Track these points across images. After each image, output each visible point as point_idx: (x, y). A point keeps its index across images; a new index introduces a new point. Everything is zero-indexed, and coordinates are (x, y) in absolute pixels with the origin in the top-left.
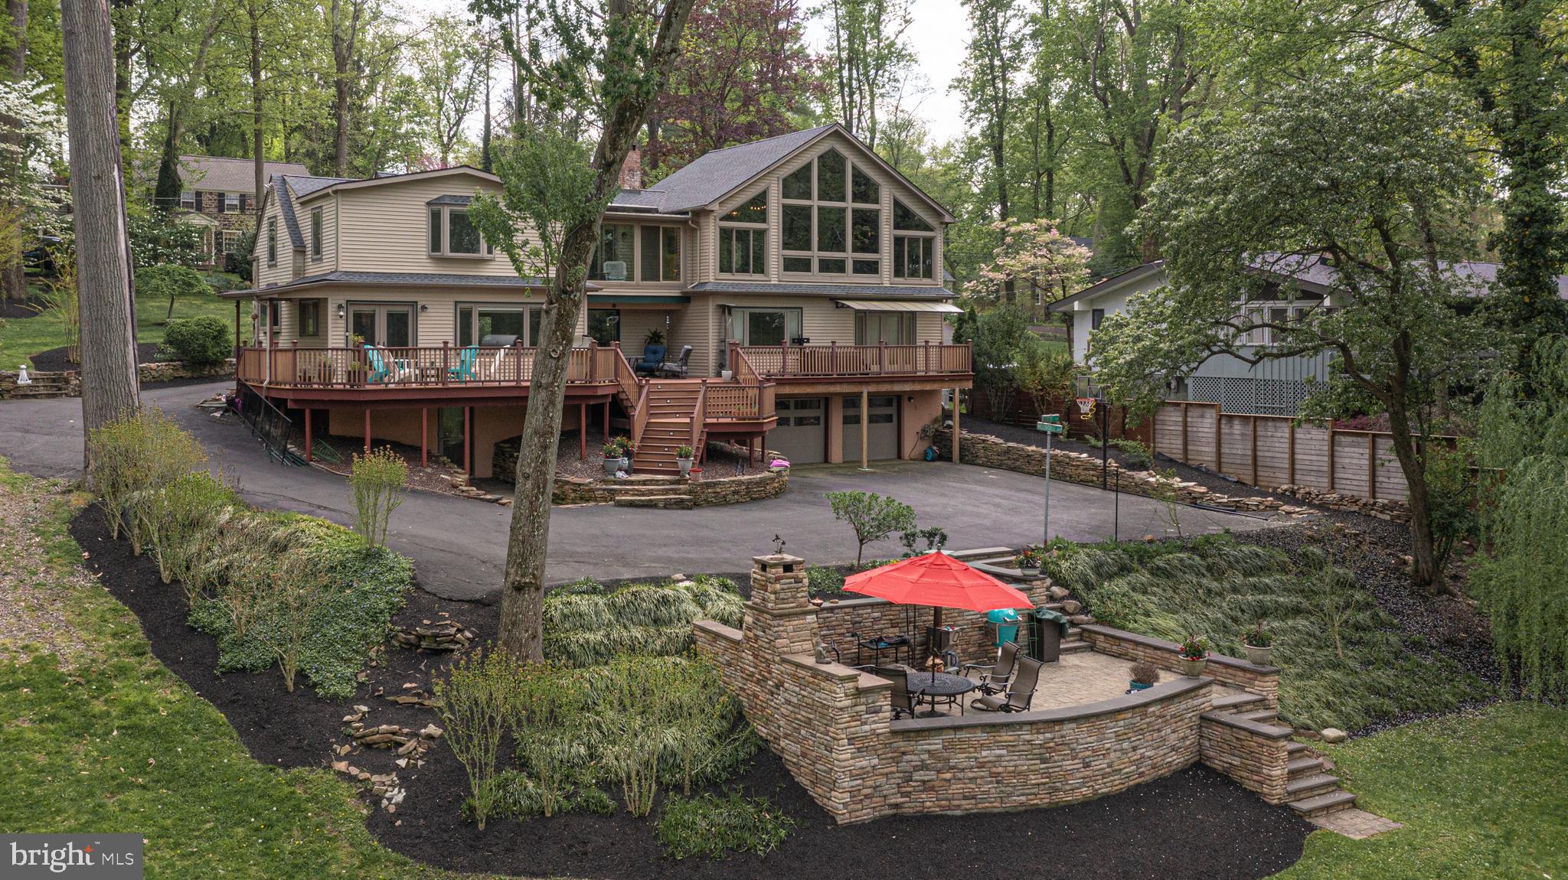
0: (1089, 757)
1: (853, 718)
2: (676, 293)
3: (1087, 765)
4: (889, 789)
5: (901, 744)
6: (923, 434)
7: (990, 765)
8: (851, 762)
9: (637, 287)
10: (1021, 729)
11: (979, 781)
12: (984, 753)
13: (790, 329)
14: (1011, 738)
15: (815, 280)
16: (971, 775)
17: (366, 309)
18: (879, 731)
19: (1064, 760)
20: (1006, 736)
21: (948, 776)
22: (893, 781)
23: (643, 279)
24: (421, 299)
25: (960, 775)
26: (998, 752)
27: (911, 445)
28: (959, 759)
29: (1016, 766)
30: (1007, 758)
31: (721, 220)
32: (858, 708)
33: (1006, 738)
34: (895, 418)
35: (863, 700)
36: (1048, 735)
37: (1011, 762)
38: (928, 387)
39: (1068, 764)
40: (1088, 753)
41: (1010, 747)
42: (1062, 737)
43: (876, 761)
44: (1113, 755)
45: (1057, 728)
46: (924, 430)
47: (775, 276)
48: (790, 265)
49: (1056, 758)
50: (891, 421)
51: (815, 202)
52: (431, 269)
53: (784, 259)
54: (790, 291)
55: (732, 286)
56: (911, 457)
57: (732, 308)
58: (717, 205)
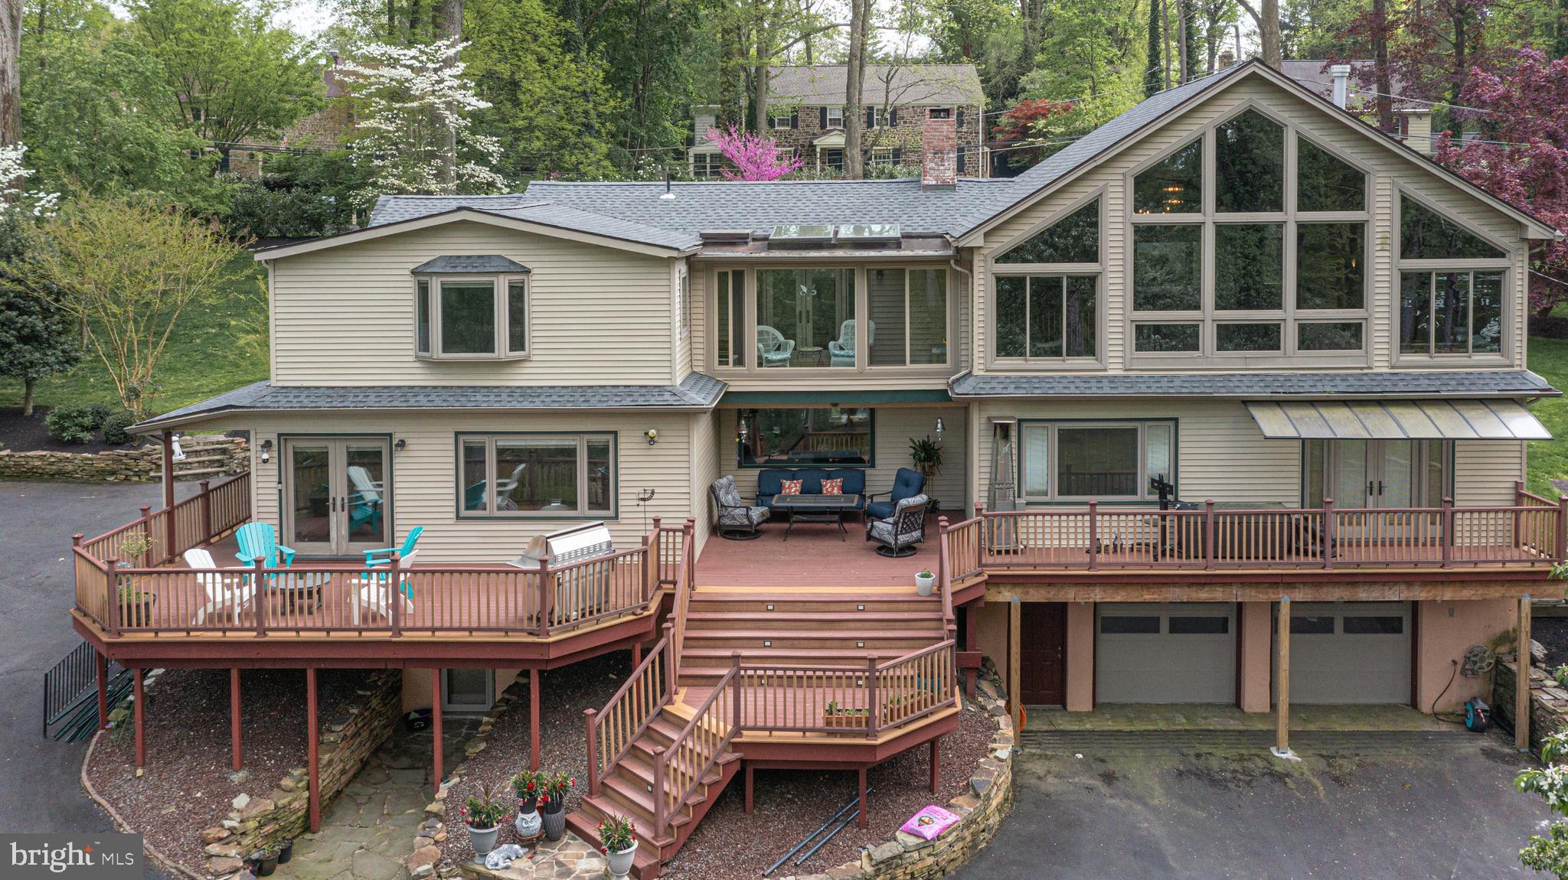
2: (939, 387)
6: (1468, 666)
9: (861, 375)
13: (1154, 460)
15: (1211, 365)
17: (311, 445)
23: (871, 362)
24: (399, 430)
27: (1438, 683)
31: (997, 261)
34: (1407, 627)
47: (1116, 357)
48: (1149, 338)
51: (1209, 217)
52: (418, 377)
53: (1137, 327)
54: (1142, 390)
55: (1017, 383)
56: (1438, 708)
57: (1020, 421)
58: (986, 235)
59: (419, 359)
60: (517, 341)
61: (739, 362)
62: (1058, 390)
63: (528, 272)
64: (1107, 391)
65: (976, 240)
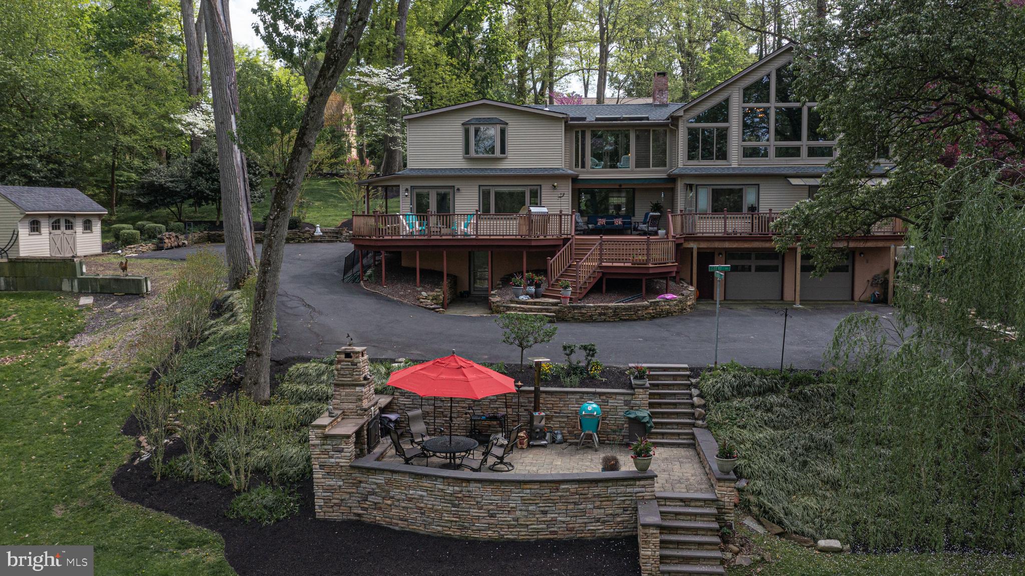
0: (492, 510)
1: (323, 453)
2: (664, 176)
3: (492, 516)
4: (353, 502)
5: (357, 475)
6: (874, 282)
7: (415, 501)
8: (323, 480)
9: (632, 172)
10: (436, 480)
11: (409, 510)
12: (411, 492)
13: (749, 198)
14: (430, 485)
15: (773, 163)
16: (403, 505)
17: (425, 191)
18: (341, 464)
19: (470, 508)
20: (426, 483)
21: (389, 502)
22: (354, 498)
23: (636, 167)
24: (457, 184)
25: (397, 503)
26: (420, 493)
27: (862, 289)
28: (394, 492)
29: (433, 505)
30: (427, 499)
31: (689, 122)
32: (326, 447)
33: (426, 484)
34: (850, 268)
35: (329, 442)
36: (456, 488)
37: (429, 502)
38: (880, 244)
39: (474, 512)
40: (492, 507)
41: (430, 492)
42: (469, 492)
43: (341, 483)
44: (518, 513)
45: (464, 484)
46: (874, 279)
47: (735, 160)
48: (748, 152)
49: (464, 505)
50: (847, 271)
51: (773, 104)
52: (464, 165)
53: (744, 148)
54: (746, 172)
55: (696, 170)
56: (861, 299)
57: (697, 185)
58: (685, 111)
59: (464, 158)
60: (503, 151)
61: (583, 166)
62: (713, 172)
63: (507, 124)
64: (731, 172)
65: (681, 113)
